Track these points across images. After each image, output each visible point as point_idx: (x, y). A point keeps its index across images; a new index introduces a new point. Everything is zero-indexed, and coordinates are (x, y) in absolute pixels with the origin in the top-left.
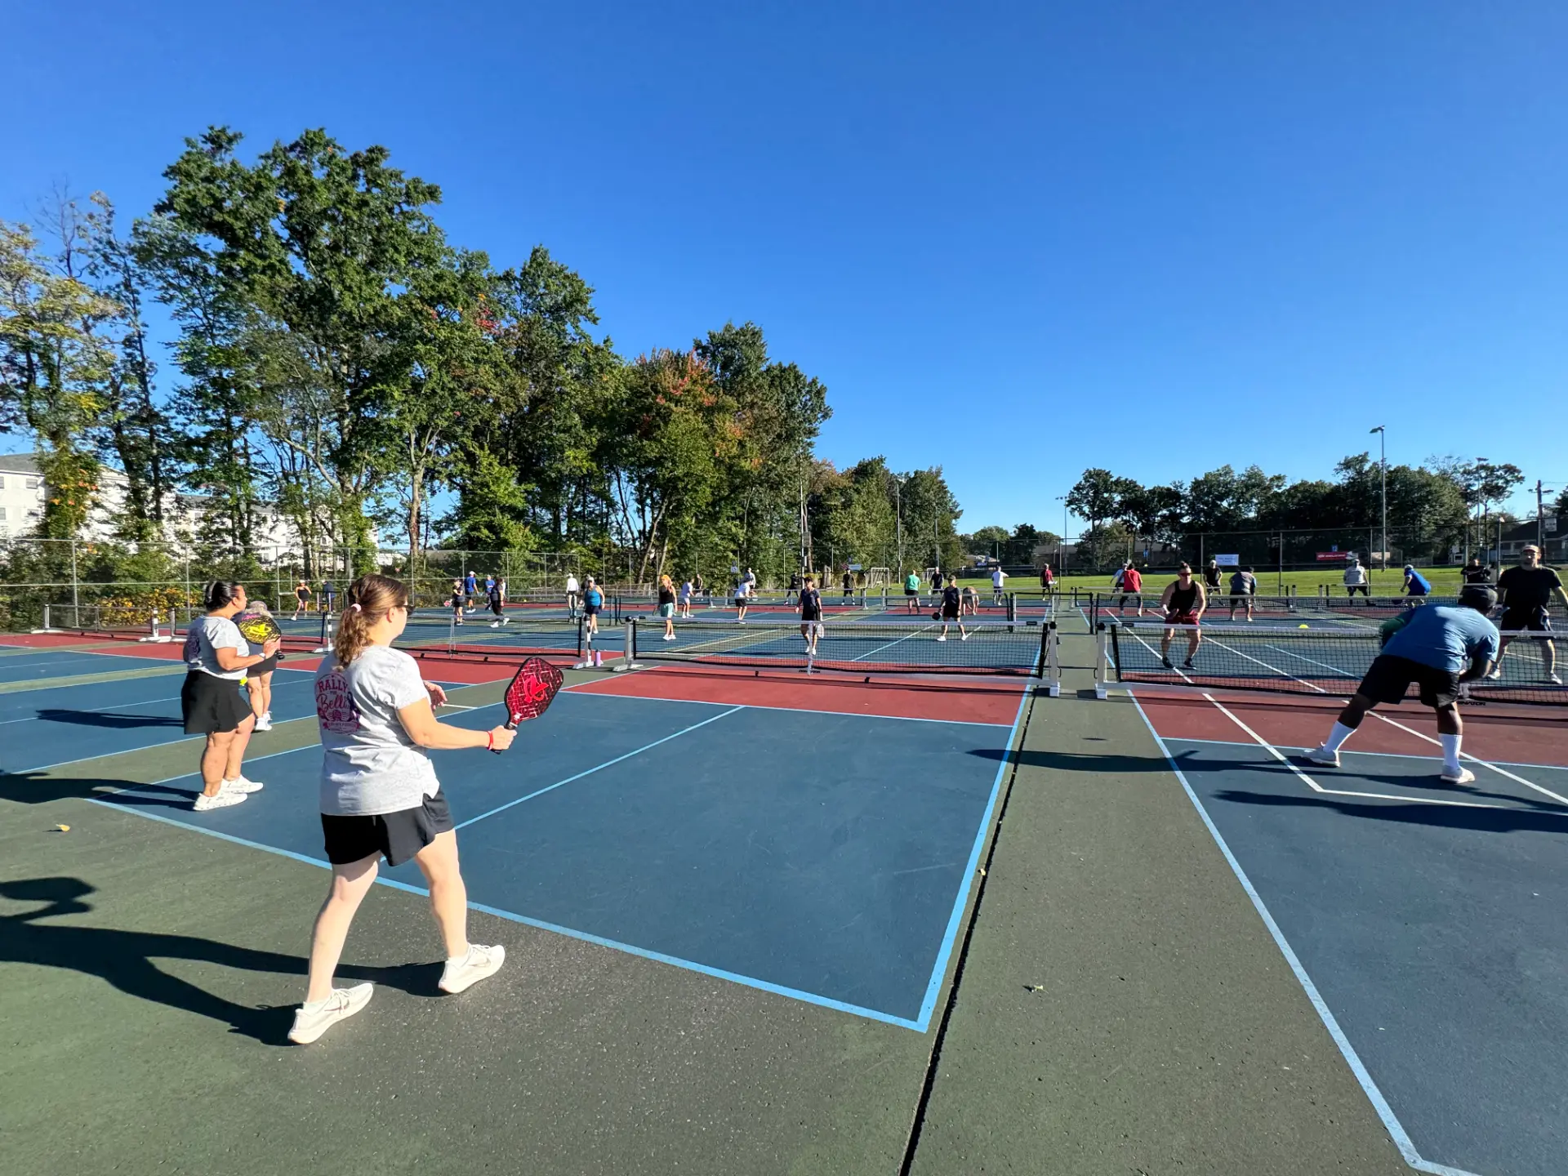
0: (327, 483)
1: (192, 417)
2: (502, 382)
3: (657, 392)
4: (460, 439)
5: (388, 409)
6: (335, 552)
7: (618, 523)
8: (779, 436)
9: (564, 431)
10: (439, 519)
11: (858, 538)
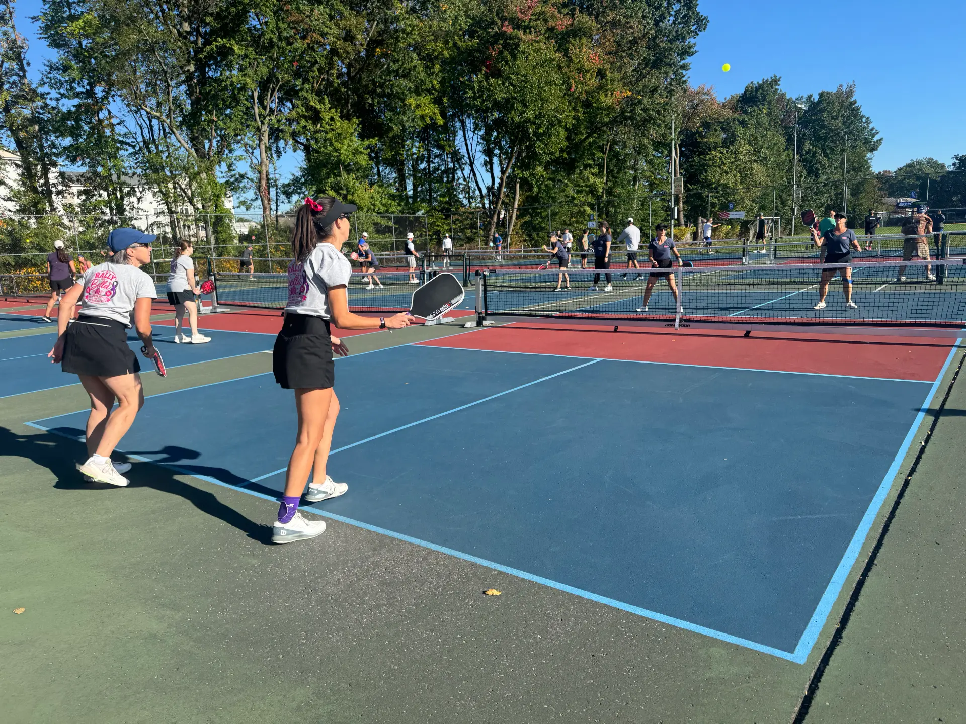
0: (182, 149)
1: (62, 91)
2: (337, 25)
3: (503, 19)
4: (300, 94)
5: (230, 66)
6: (197, 220)
7: (465, 180)
8: (646, 62)
9: (404, 76)
10: (287, 182)
11: (742, 182)
